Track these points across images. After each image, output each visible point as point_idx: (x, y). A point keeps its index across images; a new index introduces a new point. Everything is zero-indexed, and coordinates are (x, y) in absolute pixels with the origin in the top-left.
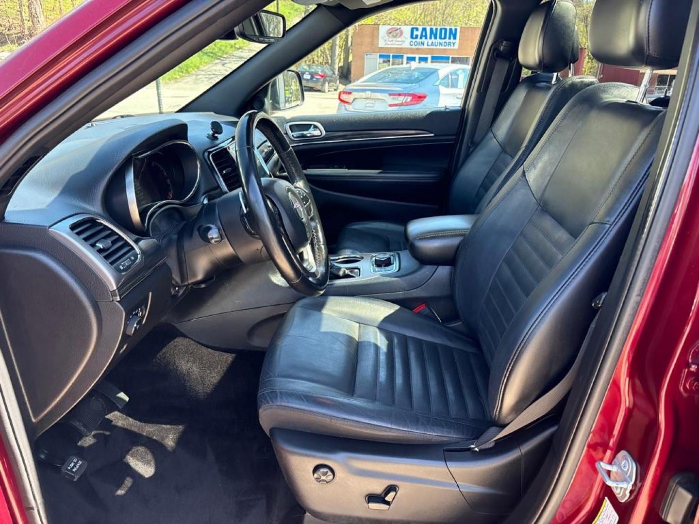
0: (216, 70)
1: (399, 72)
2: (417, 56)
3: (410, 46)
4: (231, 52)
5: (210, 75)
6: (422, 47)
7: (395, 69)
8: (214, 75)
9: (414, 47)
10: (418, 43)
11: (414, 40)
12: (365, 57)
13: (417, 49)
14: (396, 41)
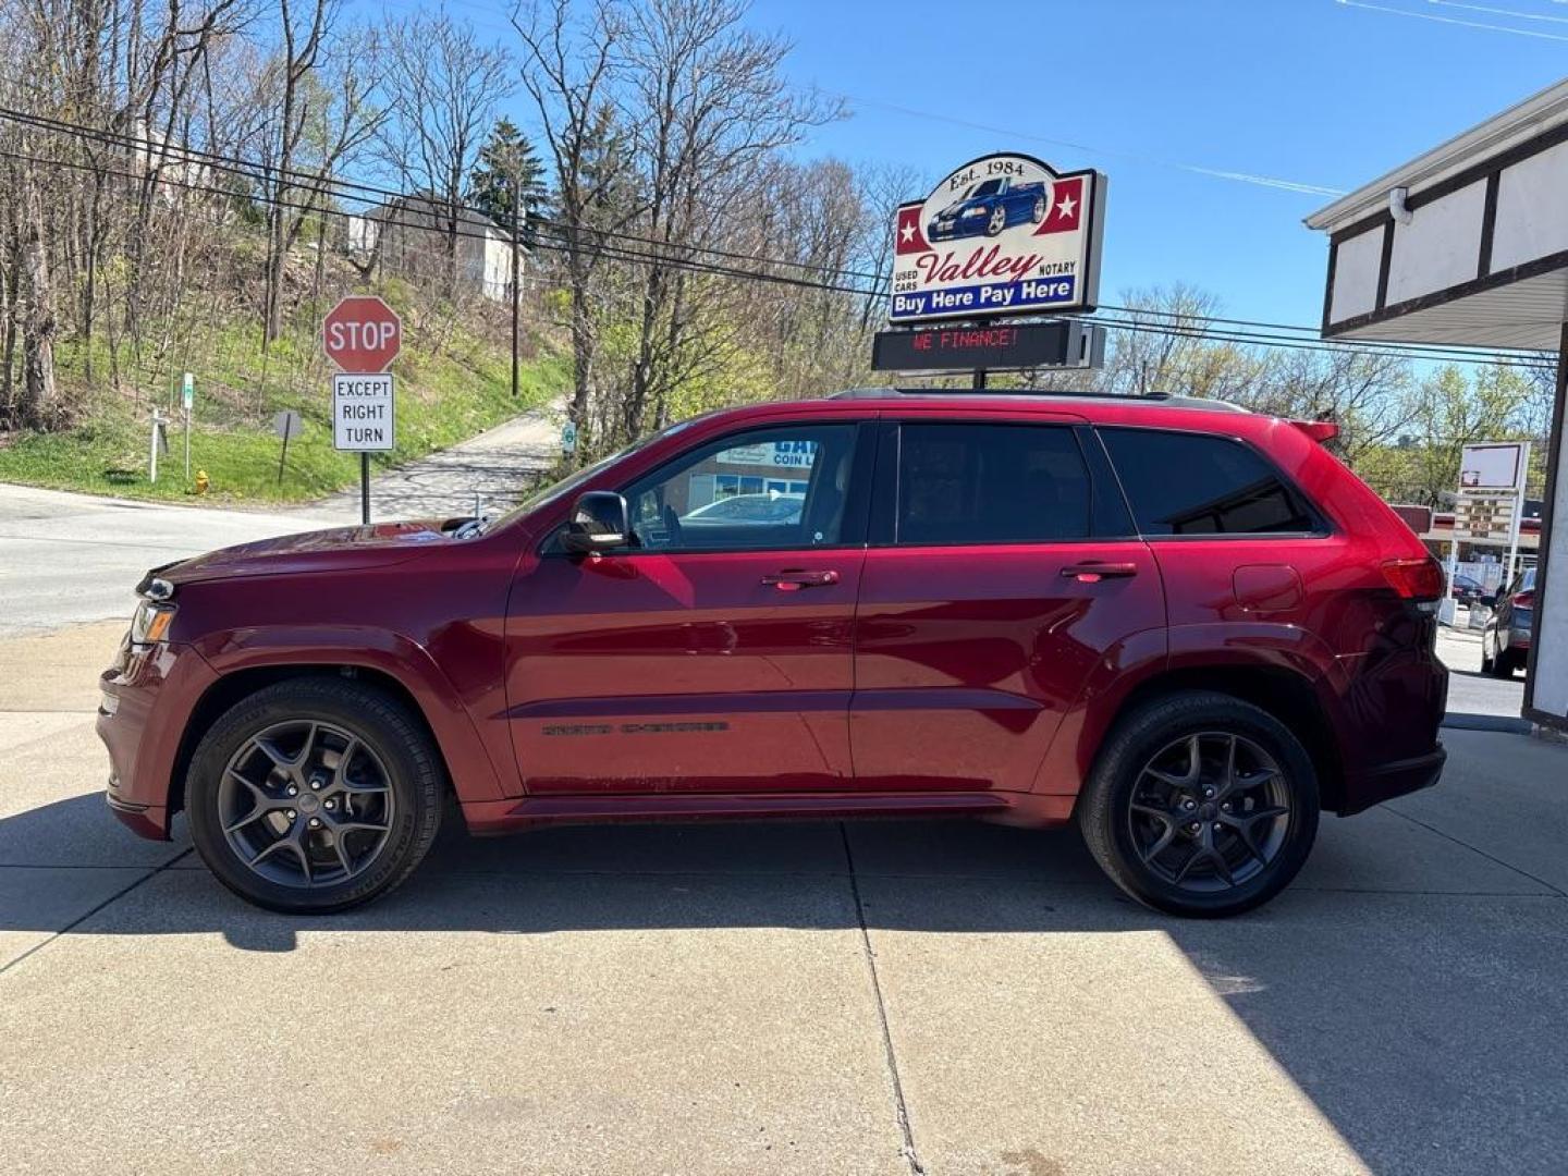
0: (392, 488)
1: (752, 503)
2: (788, 482)
3: (773, 464)
4: (421, 455)
5: (380, 496)
6: (797, 465)
7: (745, 499)
8: (389, 496)
9: (781, 464)
10: (791, 460)
11: (782, 454)
12: (691, 479)
13: (789, 469)
14: (749, 454)
